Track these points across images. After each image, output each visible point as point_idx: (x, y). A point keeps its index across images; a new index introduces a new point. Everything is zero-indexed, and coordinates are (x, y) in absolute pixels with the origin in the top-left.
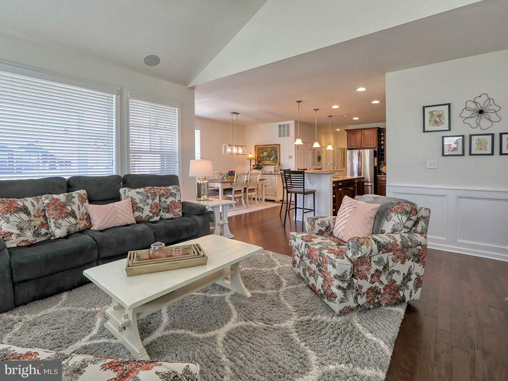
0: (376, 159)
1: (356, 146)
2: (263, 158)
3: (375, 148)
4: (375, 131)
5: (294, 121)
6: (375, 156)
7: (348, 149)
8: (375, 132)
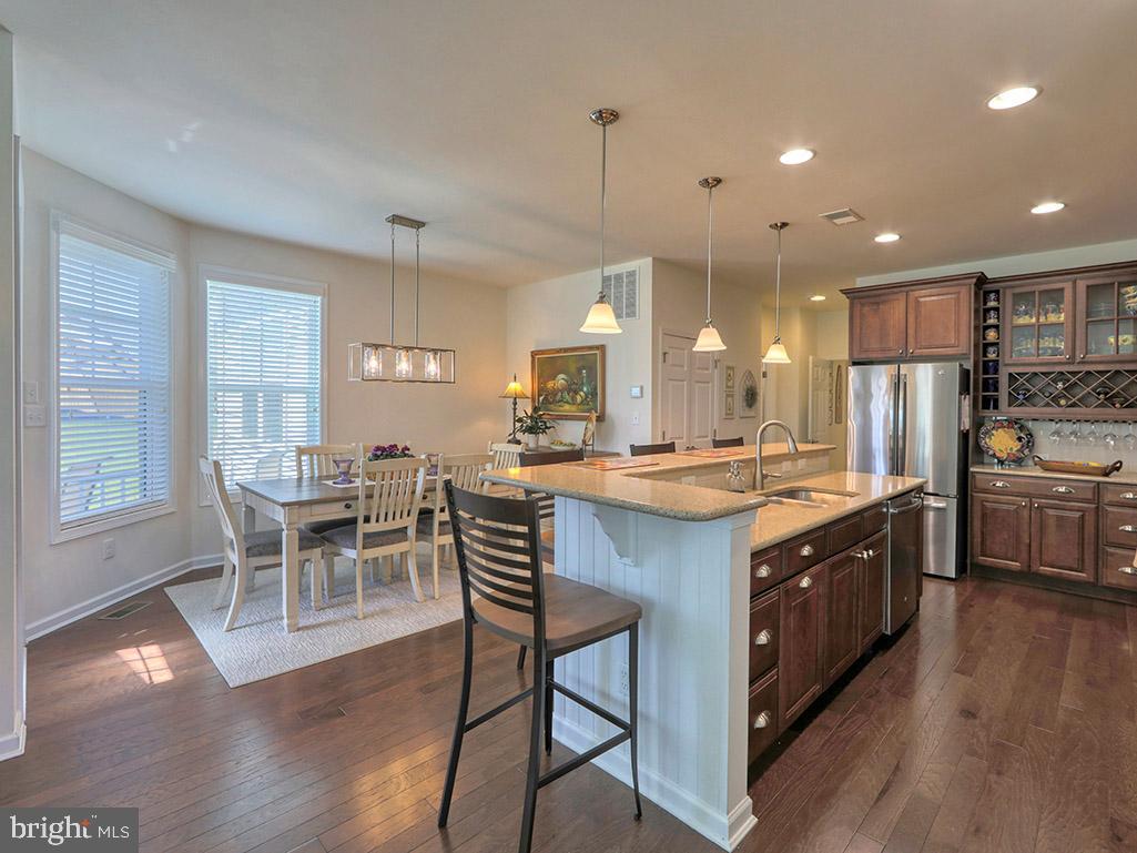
0: (967, 403)
1: (883, 350)
2: (555, 392)
3: (965, 356)
4: (964, 290)
5: (649, 260)
6: (964, 389)
7: (855, 364)
8: (966, 294)
